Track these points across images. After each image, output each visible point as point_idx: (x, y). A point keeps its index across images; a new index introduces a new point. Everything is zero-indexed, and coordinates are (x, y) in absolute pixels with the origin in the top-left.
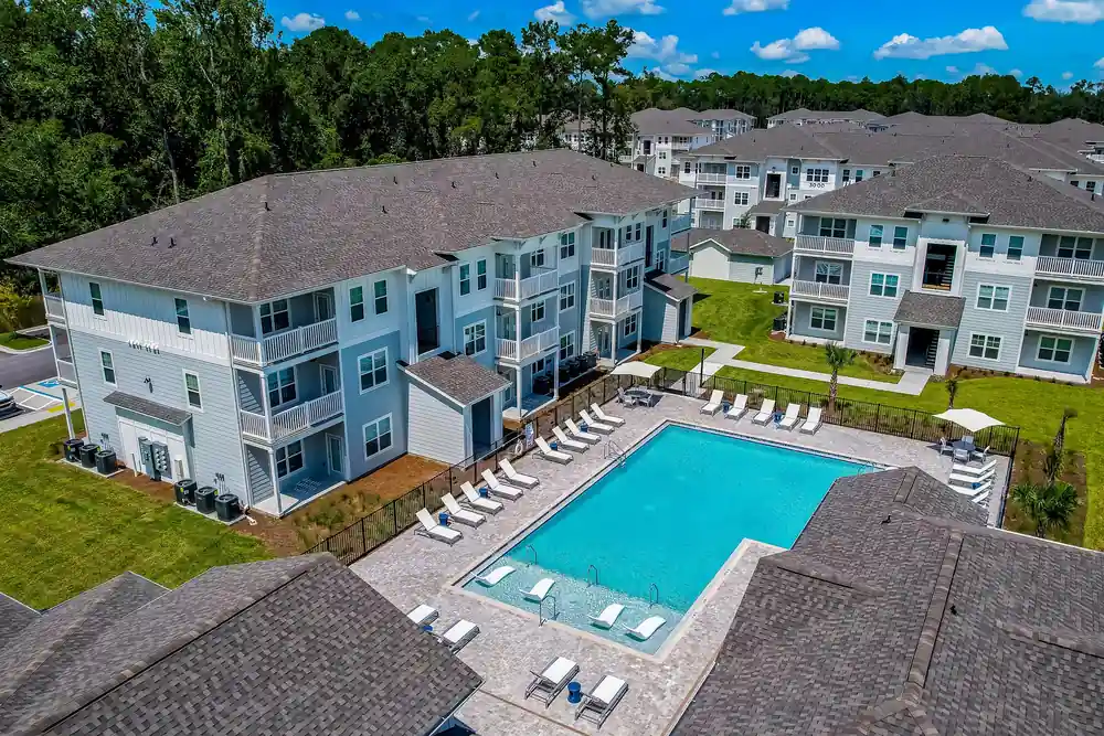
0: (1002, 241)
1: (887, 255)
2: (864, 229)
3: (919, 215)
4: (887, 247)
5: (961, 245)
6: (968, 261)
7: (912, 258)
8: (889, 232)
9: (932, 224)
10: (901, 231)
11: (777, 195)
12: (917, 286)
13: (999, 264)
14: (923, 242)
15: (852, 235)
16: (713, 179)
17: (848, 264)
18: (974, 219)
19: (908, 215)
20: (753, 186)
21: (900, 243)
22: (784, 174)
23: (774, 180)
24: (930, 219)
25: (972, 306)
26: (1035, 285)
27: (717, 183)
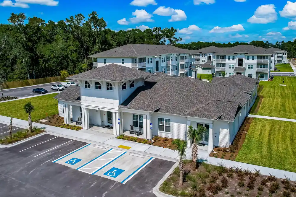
0: (251, 57)
1: (231, 61)
2: (227, 57)
3: (236, 54)
4: (231, 60)
5: (244, 58)
6: (245, 61)
7: (236, 62)
8: (231, 57)
9: (239, 55)
10: (234, 57)
11: (211, 60)
12: (237, 66)
13: (250, 61)
14: (237, 59)
15: (225, 58)
16: (197, 57)
17: (225, 63)
18: (246, 54)
19: (234, 54)
20: (206, 58)
21: (233, 59)
22: (212, 56)
23: (210, 57)
24: (238, 54)
25: (247, 69)
26: (257, 65)
27: (198, 58)
